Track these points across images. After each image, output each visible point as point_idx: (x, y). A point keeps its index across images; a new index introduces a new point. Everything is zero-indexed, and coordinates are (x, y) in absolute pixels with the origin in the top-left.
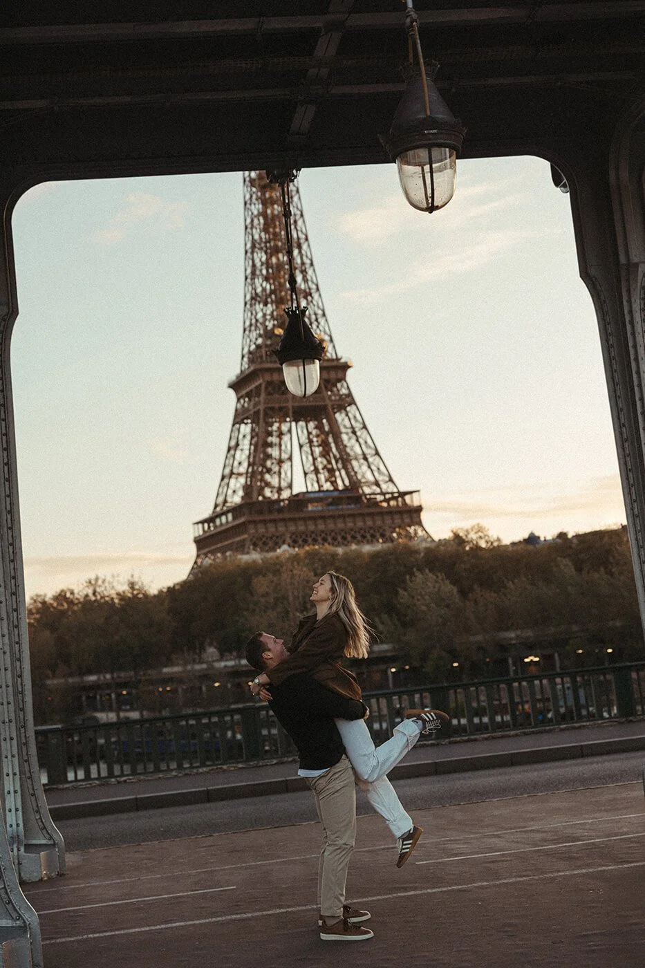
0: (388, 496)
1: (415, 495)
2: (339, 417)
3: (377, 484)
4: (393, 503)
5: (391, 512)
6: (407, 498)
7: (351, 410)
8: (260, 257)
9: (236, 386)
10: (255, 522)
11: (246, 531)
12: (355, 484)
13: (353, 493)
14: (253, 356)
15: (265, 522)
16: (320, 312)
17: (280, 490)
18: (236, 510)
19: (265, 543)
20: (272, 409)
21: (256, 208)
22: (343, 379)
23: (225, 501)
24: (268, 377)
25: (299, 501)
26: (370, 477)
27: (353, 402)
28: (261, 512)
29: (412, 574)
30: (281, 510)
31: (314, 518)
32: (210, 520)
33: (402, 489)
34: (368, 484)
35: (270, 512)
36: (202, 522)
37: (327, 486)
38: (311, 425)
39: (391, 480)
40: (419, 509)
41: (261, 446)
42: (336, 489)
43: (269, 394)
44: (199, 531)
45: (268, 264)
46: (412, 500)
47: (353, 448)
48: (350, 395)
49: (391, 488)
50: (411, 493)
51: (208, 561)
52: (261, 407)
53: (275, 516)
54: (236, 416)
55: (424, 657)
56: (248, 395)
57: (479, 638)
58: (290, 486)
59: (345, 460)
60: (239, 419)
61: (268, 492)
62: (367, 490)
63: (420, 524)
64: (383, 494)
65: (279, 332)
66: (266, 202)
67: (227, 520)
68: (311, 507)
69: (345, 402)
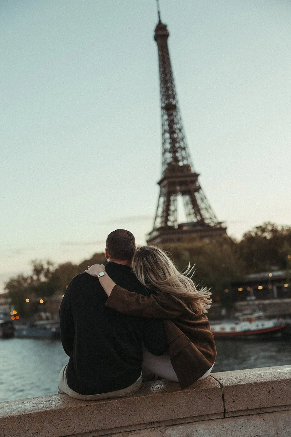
0: (215, 224)
2: (196, 194)
4: (217, 226)
5: (217, 230)
6: (221, 225)
7: (201, 191)
8: (167, 135)
9: (160, 183)
10: (164, 234)
11: (160, 237)
12: (202, 220)
13: (201, 222)
14: (165, 172)
17: (174, 222)
18: (158, 230)
20: (170, 192)
21: (166, 117)
22: (197, 179)
23: (155, 227)
24: (169, 179)
25: (181, 226)
26: (208, 216)
27: (201, 189)
28: (166, 231)
30: (174, 230)
31: (185, 232)
32: (150, 234)
34: (208, 219)
35: (170, 230)
36: (148, 234)
38: (187, 198)
40: (226, 229)
41: (168, 204)
43: (169, 186)
44: (148, 238)
45: (171, 138)
46: (223, 225)
47: (202, 205)
48: (200, 186)
49: (216, 221)
52: (167, 191)
53: (172, 232)
54: (160, 194)
56: (164, 187)
58: (178, 220)
59: (199, 210)
60: (160, 196)
61: (169, 224)
62: (207, 221)
63: (226, 233)
64: (213, 222)
65: (174, 163)
66: (169, 115)
67: (155, 234)
68: (185, 228)
69: (198, 189)
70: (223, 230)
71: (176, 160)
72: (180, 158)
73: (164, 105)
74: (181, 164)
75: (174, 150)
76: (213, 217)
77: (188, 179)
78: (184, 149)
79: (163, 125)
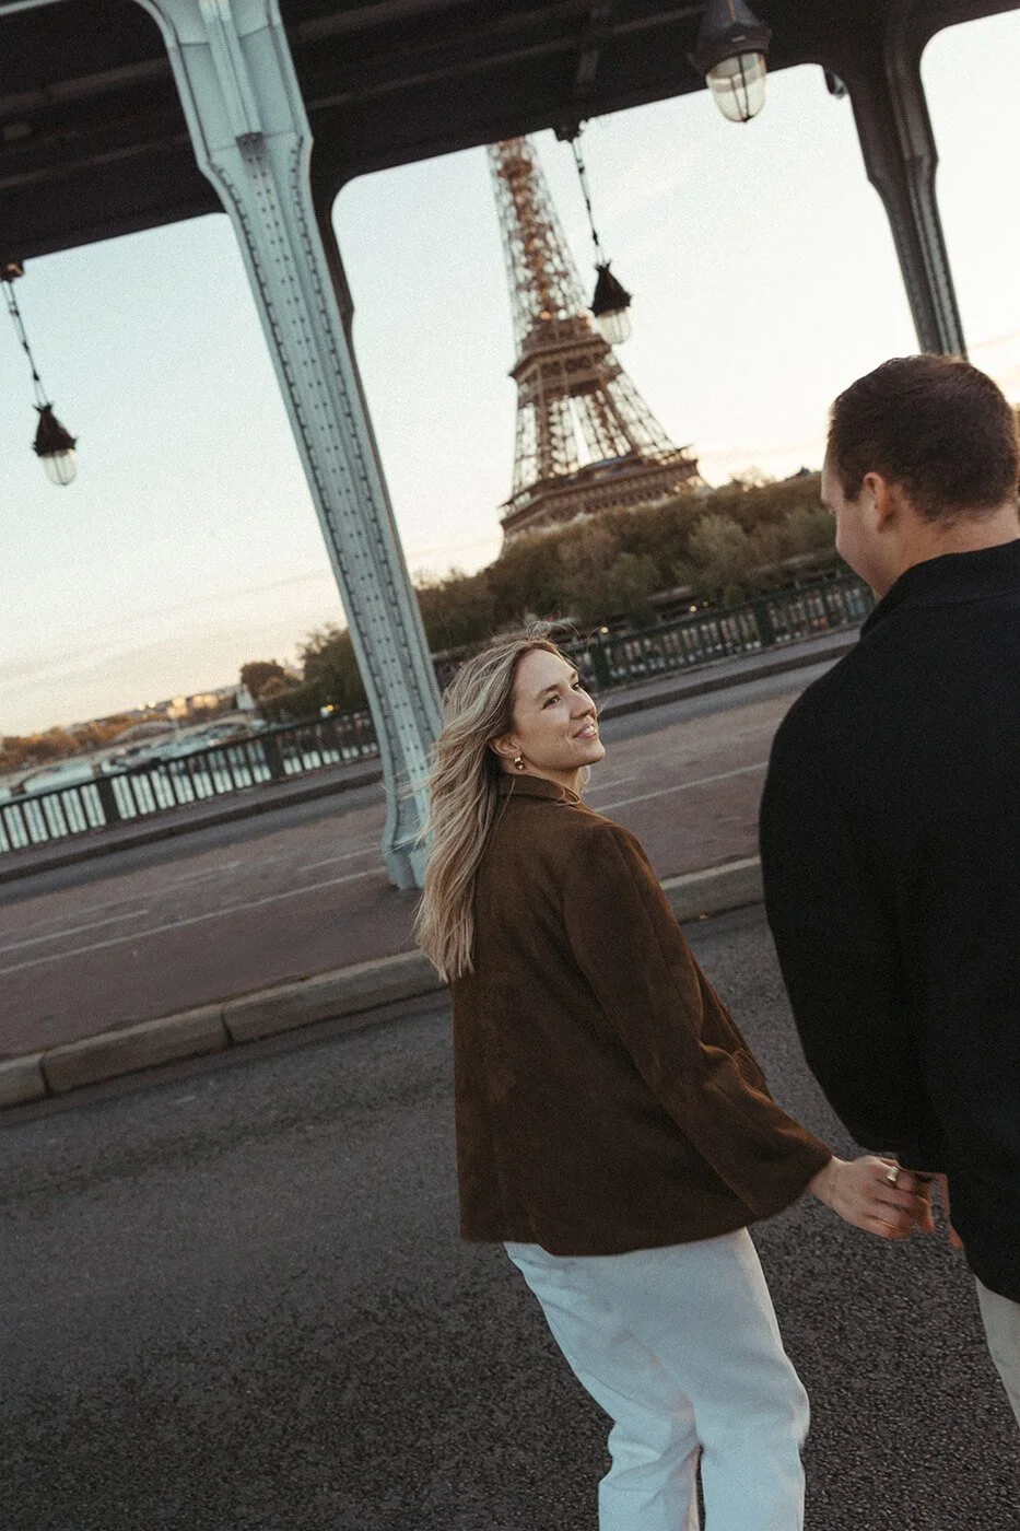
0: (667, 454)
1: (689, 449)
2: (611, 387)
3: (654, 444)
4: (671, 460)
5: (672, 468)
6: (682, 452)
7: (620, 378)
8: (518, 246)
9: (515, 374)
10: (550, 498)
11: (543, 506)
12: (635, 448)
13: (634, 457)
14: (526, 344)
15: (559, 496)
16: (579, 291)
17: (567, 464)
18: (532, 490)
19: (562, 515)
20: (550, 391)
21: (507, 198)
22: (607, 352)
23: (521, 483)
24: (541, 361)
25: (586, 473)
26: (647, 439)
27: (621, 371)
28: (554, 487)
29: (699, 521)
30: (571, 483)
31: (602, 485)
32: (511, 502)
33: (679, 447)
34: (647, 446)
35: (563, 485)
36: (504, 505)
37: (610, 454)
38: (588, 398)
39: (666, 439)
40: (695, 462)
41: (545, 425)
42: (618, 456)
43: (544, 376)
44: (502, 514)
45: (526, 252)
46: (688, 455)
47: (628, 413)
48: (618, 366)
49: (668, 446)
50: (685, 448)
51: (514, 538)
52: (540, 391)
53: (568, 488)
54: (519, 402)
55: (720, 593)
56: (527, 381)
57: (767, 568)
58: (576, 460)
59: (622, 427)
60: (522, 405)
61: (558, 469)
62: (646, 452)
63: (697, 474)
64: (661, 452)
65: (546, 316)
66: (514, 191)
67: (525, 499)
68: (598, 476)
69: (615, 372)
70: (690, 467)
71: (549, 306)
72: (560, 302)
73: (499, 166)
74: (562, 315)
75: (542, 283)
76: (657, 439)
77: (589, 352)
78: (565, 275)
79: (503, 219)
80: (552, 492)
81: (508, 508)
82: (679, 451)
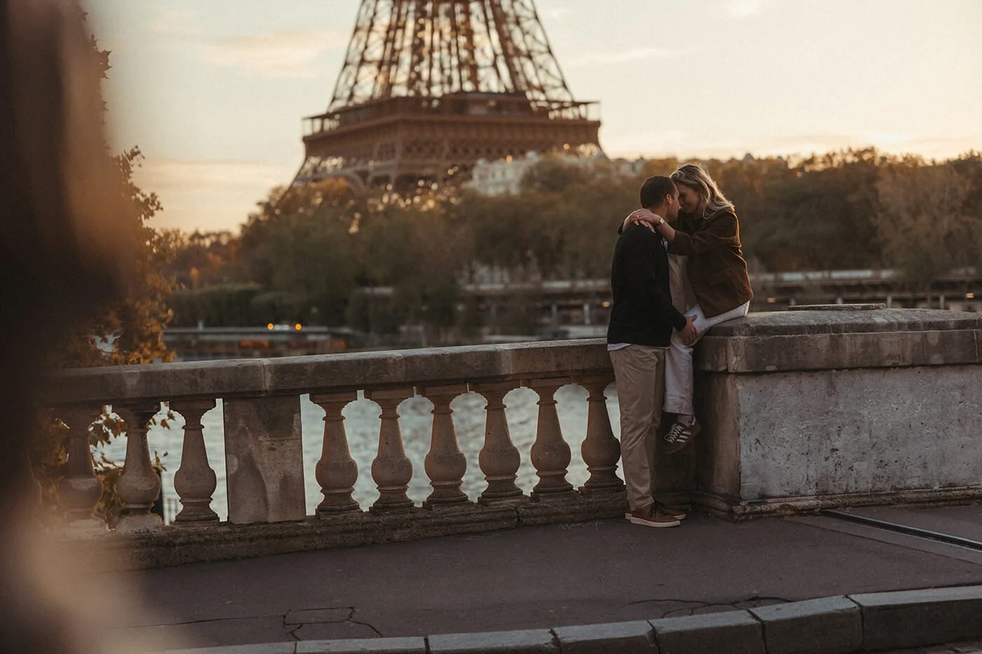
1: (590, 106)
3: (542, 88)
4: (563, 114)
6: (582, 108)
12: (522, 87)
15: (419, 124)
17: (430, 84)
19: (420, 150)
26: (535, 80)
33: (578, 99)
34: (533, 88)
39: (564, 86)
40: (597, 124)
49: (563, 95)
50: (586, 104)
51: (319, 165)
63: (597, 143)
64: (551, 101)
70: (588, 130)
76: (545, 83)
80: (411, 117)
81: (318, 123)
82: (576, 104)
